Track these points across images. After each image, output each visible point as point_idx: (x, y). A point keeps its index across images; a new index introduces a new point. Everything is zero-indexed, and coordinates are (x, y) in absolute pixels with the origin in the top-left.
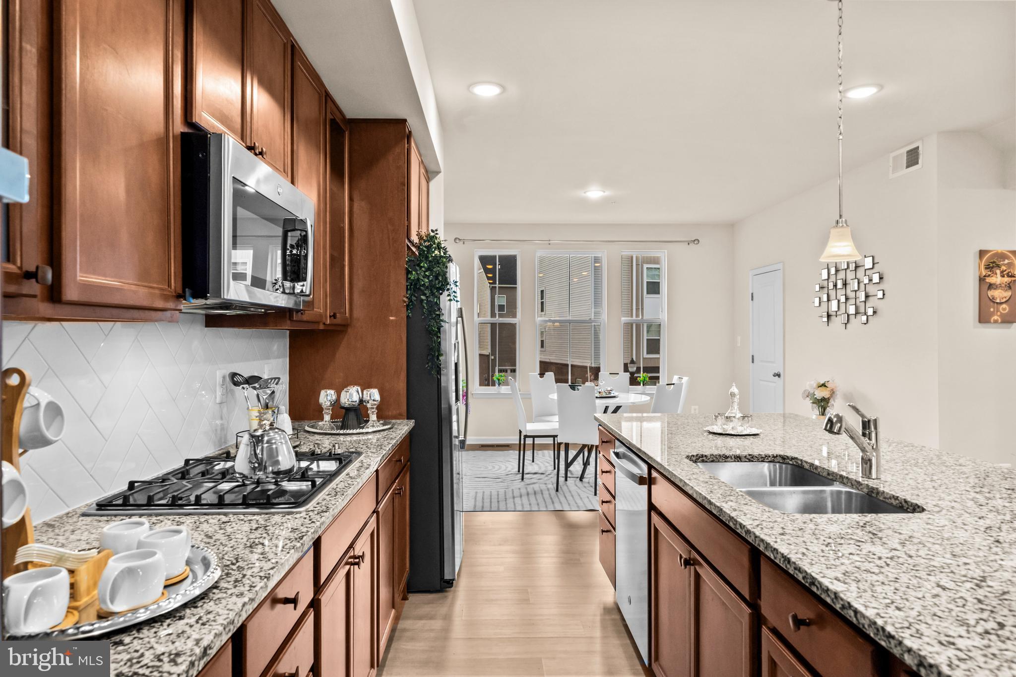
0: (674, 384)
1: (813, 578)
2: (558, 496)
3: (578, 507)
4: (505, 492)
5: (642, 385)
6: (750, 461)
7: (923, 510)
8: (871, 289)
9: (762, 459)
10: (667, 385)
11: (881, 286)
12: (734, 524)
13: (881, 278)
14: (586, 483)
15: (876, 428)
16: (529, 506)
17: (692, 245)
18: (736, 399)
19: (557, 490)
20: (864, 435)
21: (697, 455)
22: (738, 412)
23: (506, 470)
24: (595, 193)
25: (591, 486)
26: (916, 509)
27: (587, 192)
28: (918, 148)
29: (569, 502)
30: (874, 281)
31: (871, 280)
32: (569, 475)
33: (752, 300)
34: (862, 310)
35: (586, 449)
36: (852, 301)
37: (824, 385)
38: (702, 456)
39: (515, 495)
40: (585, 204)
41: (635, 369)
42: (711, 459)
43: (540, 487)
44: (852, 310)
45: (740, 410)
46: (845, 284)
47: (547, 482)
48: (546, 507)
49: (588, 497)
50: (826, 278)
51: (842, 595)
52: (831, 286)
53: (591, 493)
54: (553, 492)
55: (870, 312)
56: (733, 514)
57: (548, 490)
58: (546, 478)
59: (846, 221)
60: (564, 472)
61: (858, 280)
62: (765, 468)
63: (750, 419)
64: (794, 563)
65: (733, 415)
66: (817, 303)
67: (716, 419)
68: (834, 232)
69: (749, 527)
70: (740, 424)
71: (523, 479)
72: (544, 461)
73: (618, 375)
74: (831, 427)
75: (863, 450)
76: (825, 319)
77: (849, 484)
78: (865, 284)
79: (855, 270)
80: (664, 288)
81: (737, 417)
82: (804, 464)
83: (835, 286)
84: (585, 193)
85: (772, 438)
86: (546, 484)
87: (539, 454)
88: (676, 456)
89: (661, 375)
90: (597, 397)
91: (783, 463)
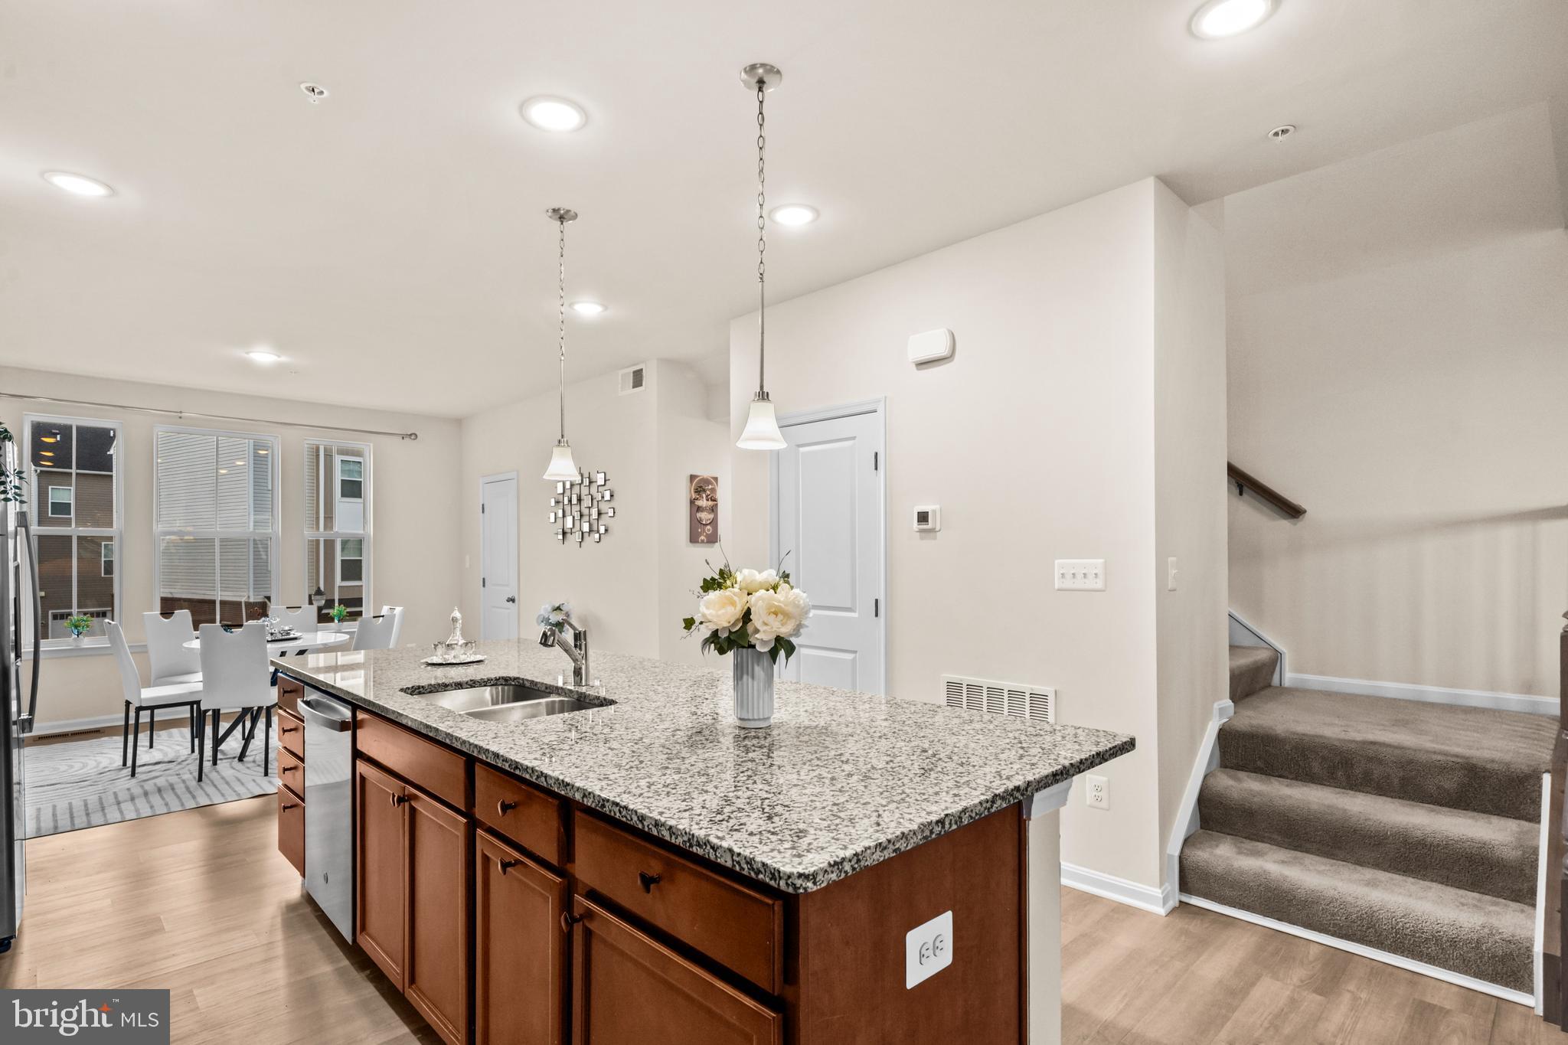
0: (383, 616)
1: (517, 762)
2: (202, 788)
3: (239, 795)
4: (100, 799)
5: (336, 621)
6: (472, 687)
7: (617, 703)
8: (604, 507)
9: (484, 683)
10: (374, 617)
11: (612, 504)
12: (450, 740)
13: (612, 496)
14: (250, 762)
15: (585, 640)
16: (149, 810)
17: (407, 440)
18: (459, 625)
19: (200, 779)
20: (576, 646)
21: (413, 687)
22: (461, 638)
23: (97, 767)
24: (263, 356)
25: (259, 766)
26: (612, 702)
27: (251, 352)
28: (642, 370)
29: (223, 792)
30: (606, 499)
31: (603, 497)
32: (219, 756)
33: (483, 512)
34: (595, 528)
35: (248, 717)
36: (586, 518)
37: (558, 609)
38: (419, 687)
39: (120, 799)
40: (249, 369)
41: (324, 602)
42: (429, 690)
43: (167, 781)
44: (586, 527)
45: (463, 635)
46: (579, 500)
47: (181, 772)
48: (182, 805)
49: (254, 780)
50: (562, 492)
51: (537, 768)
52: (566, 501)
53: (259, 774)
54: (193, 783)
55: (602, 530)
56: (450, 731)
57: (184, 781)
58: (180, 766)
59: (567, 441)
60: (211, 754)
61: (592, 496)
62: (487, 692)
63: (474, 645)
64: (502, 756)
65: (456, 642)
66: (552, 519)
67: (435, 648)
68: (556, 451)
69: (464, 738)
70: (462, 652)
71: (133, 774)
72: (175, 743)
73: (301, 610)
74: (546, 640)
75: (575, 660)
76: (561, 537)
77: (563, 694)
78: (598, 501)
79: (589, 486)
80: (369, 490)
81: (460, 644)
82: (526, 682)
83: (570, 501)
84: (247, 353)
85: (496, 663)
86: (177, 775)
87: (161, 736)
88: (388, 691)
89: (363, 609)
90: (268, 641)
91: (505, 685)
